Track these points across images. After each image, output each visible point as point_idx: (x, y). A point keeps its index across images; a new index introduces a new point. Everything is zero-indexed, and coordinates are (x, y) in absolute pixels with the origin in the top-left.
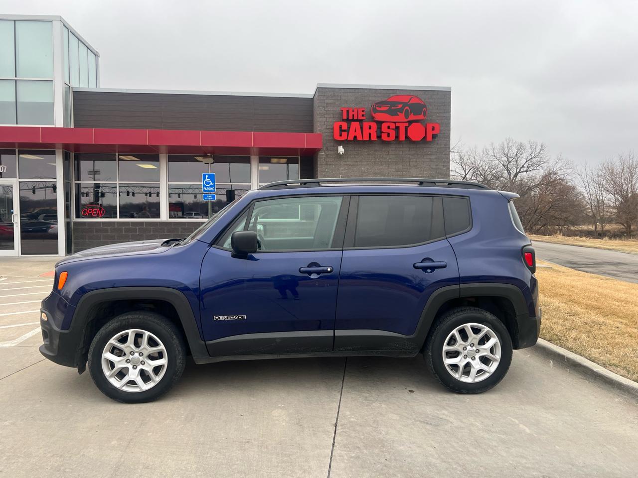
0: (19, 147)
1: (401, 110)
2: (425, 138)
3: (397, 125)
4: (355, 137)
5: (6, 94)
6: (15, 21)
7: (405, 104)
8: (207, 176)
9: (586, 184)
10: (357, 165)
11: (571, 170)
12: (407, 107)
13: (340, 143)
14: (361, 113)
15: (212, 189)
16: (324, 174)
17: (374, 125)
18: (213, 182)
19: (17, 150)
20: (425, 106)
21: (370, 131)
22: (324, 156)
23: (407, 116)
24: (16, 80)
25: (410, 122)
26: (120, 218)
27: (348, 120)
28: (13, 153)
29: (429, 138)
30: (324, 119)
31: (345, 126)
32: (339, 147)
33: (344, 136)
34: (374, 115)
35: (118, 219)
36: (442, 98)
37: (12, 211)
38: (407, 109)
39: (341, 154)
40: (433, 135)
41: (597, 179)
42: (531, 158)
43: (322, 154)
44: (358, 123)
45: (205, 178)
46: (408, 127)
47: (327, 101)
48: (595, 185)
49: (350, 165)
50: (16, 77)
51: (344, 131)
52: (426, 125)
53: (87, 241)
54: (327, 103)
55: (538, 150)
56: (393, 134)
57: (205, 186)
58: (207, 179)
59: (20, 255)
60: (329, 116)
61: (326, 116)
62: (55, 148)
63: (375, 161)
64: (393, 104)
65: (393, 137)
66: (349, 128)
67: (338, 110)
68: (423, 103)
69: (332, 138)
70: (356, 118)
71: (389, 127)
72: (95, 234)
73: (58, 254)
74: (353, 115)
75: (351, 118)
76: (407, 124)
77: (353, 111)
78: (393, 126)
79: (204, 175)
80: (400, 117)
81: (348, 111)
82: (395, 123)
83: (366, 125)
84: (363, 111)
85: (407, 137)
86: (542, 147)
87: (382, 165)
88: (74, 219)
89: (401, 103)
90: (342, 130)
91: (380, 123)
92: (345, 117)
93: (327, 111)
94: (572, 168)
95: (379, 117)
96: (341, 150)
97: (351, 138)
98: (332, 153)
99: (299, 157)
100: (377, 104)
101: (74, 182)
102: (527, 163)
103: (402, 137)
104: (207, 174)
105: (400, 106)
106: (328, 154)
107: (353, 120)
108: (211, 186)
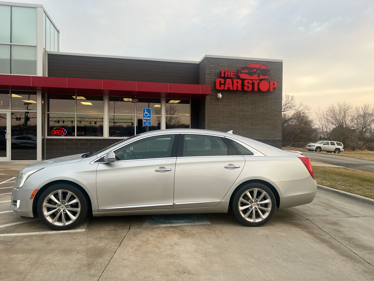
0: (11, 89)
1: (255, 73)
2: (269, 90)
3: (253, 81)
4: (229, 88)
5: (3, 54)
6: (11, 6)
7: (258, 69)
8: (146, 110)
9: (320, 119)
10: (229, 105)
11: (308, 111)
12: (259, 71)
13: (219, 91)
14: (232, 74)
15: (149, 118)
16: (209, 110)
17: (240, 81)
18: (150, 114)
19: (10, 91)
20: (269, 71)
21: (237, 85)
22: (209, 99)
23: (259, 76)
24: (11, 45)
25: (261, 80)
26: (77, 136)
27: (225, 78)
28: (7, 92)
29: (271, 90)
30: (210, 77)
31: (223, 81)
32: (218, 94)
33: (222, 87)
34: (240, 75)
35: (76, 137)
36: (278, 66)
37: (6, 131)
38: (259, 72)
39: (220, 98)
40: (273, 88)
41: (326, 116)
42: (286, 104)
43: (208, 98)
44: (231, 79)
45: (144, 111)
46: (259, 83)
47: (211, 66)
48: (325, 120)
49: (225, 105)
50: (11, 43)
51: (222, 84)
52: (269, 82)
53: (55, 151)
54: (211, 67)
55: (290, 99)
56: (251, 86)
57: (144, 117)
58: (146, 112)
59: (10, 161)
60: (212, 75)
61: (211, 75)
62: (36, 90)
63: (239, 103)
64: (251, 69)
65: (250, 89)
66: (225, 82)
67: (218, 71)
68: (268, 69)
69: (214, 88)
70: (229, 76)
71: (248, 83)
72: (60, 146)
73: (36, 160)
74: (228, 75)
75: (226, 76)
76: (259, 81)
77: (228, 72)
78: (251, 82)
79: (144, 110)
80: (255, 77)
81: (225, 72)
82: (252, 80)
83: (235, 81)
84: (233, 72)
85: (259, 89)
86: (292, 98)
87: (243, 105)
88: (47, 137)
89: (255, 68)
90: (221, 84)
91: (243, 80)
92: (223, 76)
93: (211, 72)
94: (308, 110)
95: (242, 76)
96: (220, 95)
97: (226, 88)
98: (214, 97)
99: (190, 100)
100: (241, 68)
101: (47, 112)
102: (284, 106)
103: (256, 89)
104: (146, 109)
105: (255, 70)
106: (212, 98)
107: (228, 78)
108: (148, 117)
